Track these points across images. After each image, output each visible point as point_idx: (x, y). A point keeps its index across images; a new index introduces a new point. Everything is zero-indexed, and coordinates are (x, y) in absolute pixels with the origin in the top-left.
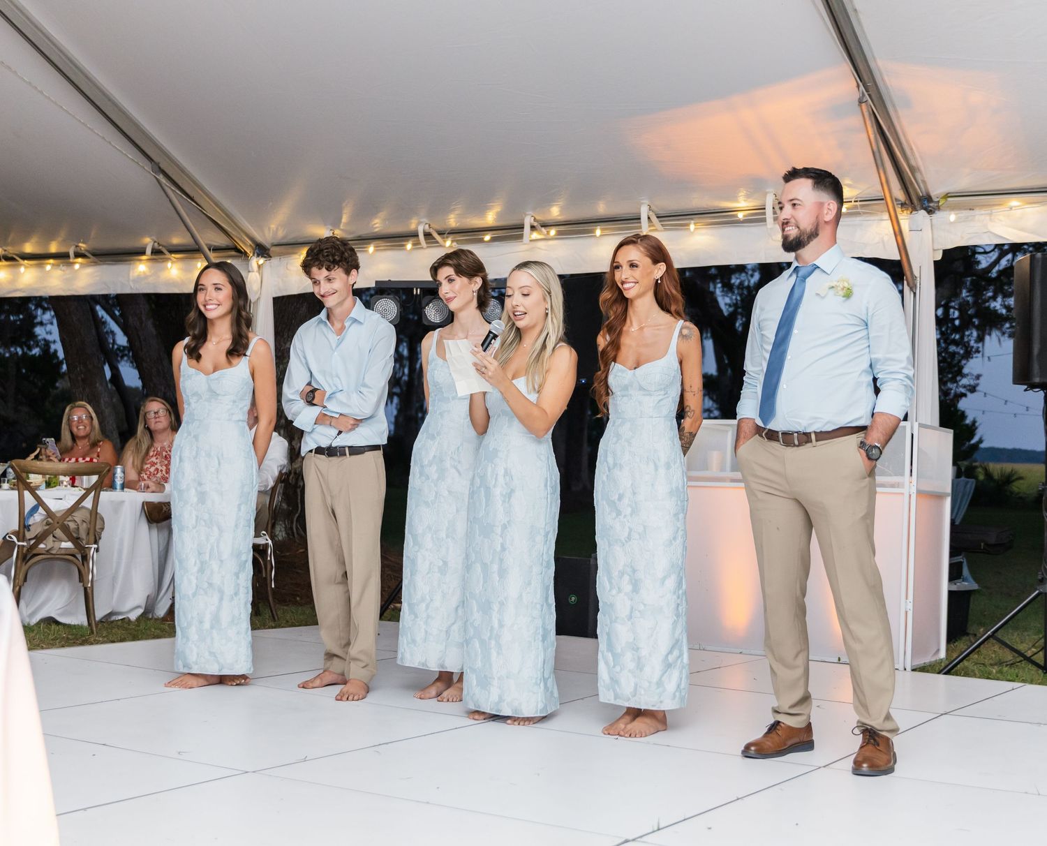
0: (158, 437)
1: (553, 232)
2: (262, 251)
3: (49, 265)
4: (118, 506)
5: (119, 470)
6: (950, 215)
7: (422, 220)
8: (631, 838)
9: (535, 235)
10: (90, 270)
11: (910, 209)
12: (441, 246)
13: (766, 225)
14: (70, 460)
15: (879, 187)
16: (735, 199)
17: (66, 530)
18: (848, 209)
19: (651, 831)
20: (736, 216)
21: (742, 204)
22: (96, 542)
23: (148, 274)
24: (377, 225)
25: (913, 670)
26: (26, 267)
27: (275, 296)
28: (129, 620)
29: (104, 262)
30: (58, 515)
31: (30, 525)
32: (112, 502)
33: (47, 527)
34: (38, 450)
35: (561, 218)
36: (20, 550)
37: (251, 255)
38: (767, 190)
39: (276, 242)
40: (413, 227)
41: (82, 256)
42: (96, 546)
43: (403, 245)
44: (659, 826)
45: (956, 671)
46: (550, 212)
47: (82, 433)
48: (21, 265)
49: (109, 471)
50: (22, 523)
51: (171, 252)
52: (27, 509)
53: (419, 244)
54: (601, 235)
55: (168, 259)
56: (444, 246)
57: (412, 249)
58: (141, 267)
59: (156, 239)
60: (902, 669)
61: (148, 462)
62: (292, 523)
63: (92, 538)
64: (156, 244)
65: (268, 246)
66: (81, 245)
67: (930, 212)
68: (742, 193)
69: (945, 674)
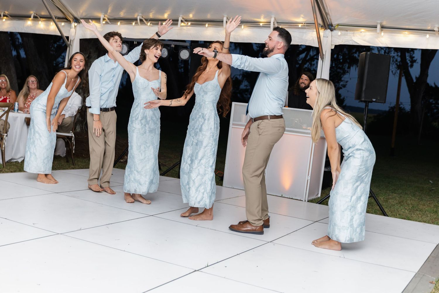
0: (32, 91)
1: (189, 24)
2: (77, 20)
4: (15, 119)
5: (16, 103)
6: (339, 32)
7: (139, 14)
8: (197, 270)
9: (183, 24)
10: (9, 22)
11: (324, 29)
12: (146, 25)
13: (270, 29)
15: (313, 19)
16: (260, 18)
18: (301, 26)
19: (205, 267)
20: (259, 24)
21: (262, 20)
22: (6, 133)
23: (32, 25)
24: (122, 15)
25: (308, 201)
27: (81, 38)
28: (18, 162)
29: (14, 19)
32: (13, 117)
35: (193, 19)
37: (72, 22)
38: (272, 16)
39: (82, 17)
40: (136, 16)
41: (6, 16)
42: (6, 134)
43: (132, 23)
44: (208, 265)
45: (323, 203)
46: (189, 16)
47: (3, 87)
49: (12, 106)
51: (41, 17)
53: (138, 23)
54: (208, 27)
55: (39, 20)
56: (148, 25)
57: (135, 25)
58: (29, 23)
59: (35, 12)
60: (304, 201)
61: (28, 101)
62: (83, 125)
63: (5, 132)
64: (35, 15)
65: (79, 18)
66: (6, 12)
67: (332, 30)
68: (262, 16)
69: (319, 204)
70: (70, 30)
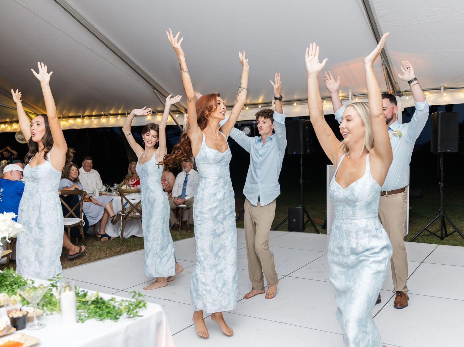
3: (119, 117)
6: (407, 97)
12: (245, 109)
14: (132, 180)
17: (137, 209)
23: (151, 119)
26: (111, 118)
30: (134, 205)
31: (125, 209)
33: (131, 209)
34: (124, 181)
36: (123, 217)
37: (184, 113)
48: (110, 117)
50: (123, 209)
51: (158, 112)
52: (124, 204)
55: (157, 115)
56: (246, 109)
58: (149, 117)
66: (129, 111)
70: (183, 120)
